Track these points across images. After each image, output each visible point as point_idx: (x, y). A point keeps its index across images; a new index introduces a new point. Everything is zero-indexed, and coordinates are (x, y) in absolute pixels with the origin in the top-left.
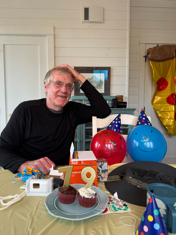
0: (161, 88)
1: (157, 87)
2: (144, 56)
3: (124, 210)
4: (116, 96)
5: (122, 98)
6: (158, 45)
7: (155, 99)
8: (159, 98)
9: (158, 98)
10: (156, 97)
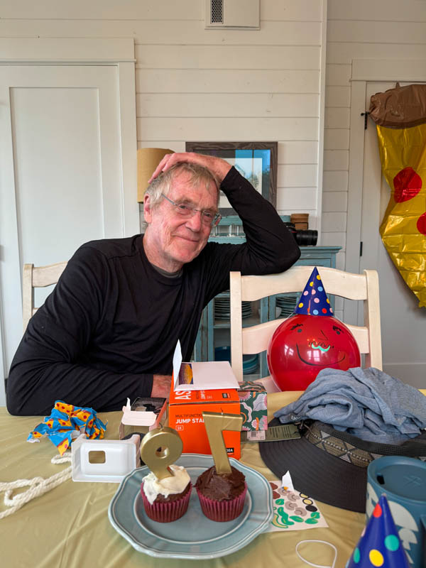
0: (404, 194)
1: (393, 193)
2: (362, 114)
3: (309, 521)
4: (290, 214)
5: (307, 219)
6: (398, 84)
7: (389, 223)
8: (398, 220)
9: (396, 221)
10: (391, 216)
